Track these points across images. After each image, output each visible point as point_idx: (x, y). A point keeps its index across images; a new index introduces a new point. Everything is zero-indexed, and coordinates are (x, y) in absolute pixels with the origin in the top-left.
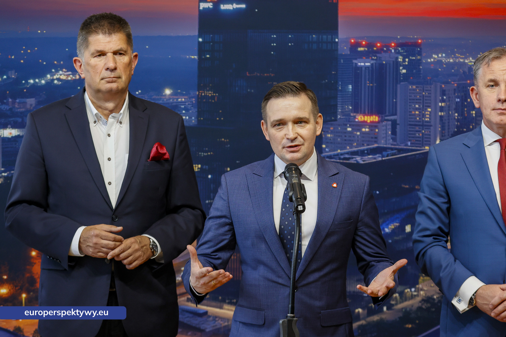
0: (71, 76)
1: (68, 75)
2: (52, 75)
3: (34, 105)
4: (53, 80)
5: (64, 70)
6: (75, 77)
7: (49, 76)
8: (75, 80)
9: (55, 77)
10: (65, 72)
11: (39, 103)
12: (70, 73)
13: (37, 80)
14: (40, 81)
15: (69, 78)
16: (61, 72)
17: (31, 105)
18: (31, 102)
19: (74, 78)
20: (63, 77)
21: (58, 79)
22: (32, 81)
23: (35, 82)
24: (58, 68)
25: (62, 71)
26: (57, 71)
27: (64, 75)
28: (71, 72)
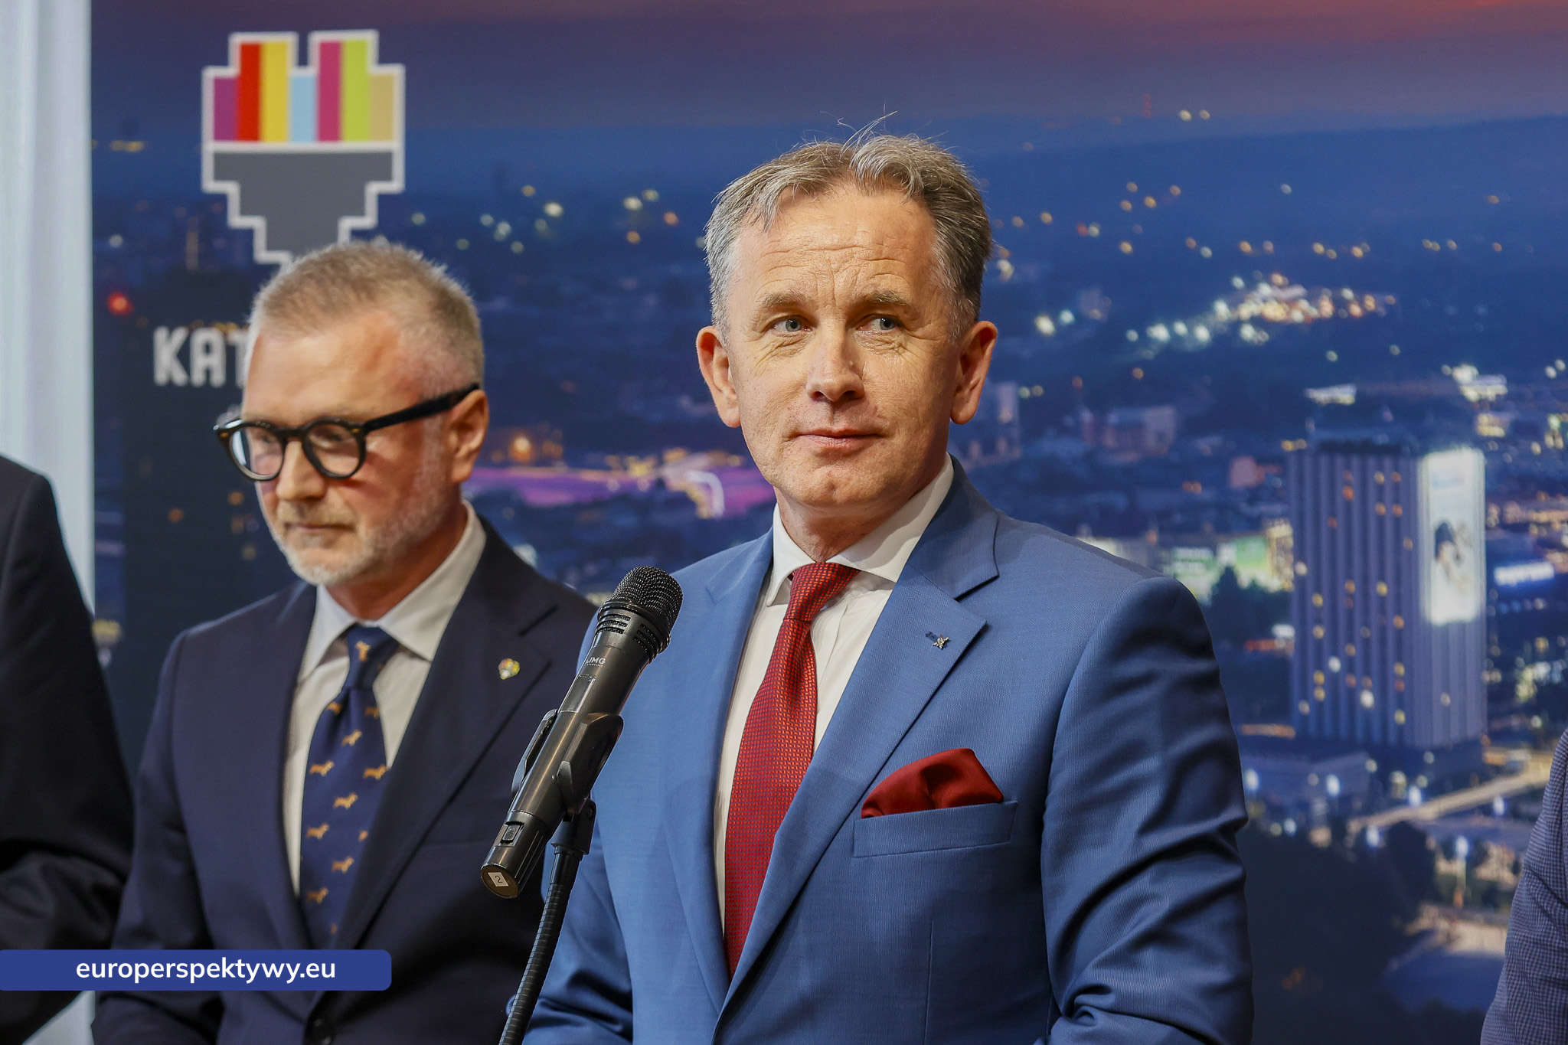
0: (1304, 304)
1: (1291, 303)
2: (1234, 305)
3: (1170, 436)
4: (1236, 325)
5: (1278, 279)
6: (1318, 307)
7: (1222, 308)
8: (1316, 325)
9: (1247, 310)
10: (1281, 287)
11: (1191, 427)
12: (1298, 291)
13: (1181, 328)
14: (1190, 329)
15: (1297, 316)
16: (1265, 289)
17: (1160, 436)
18: (1160, 420)
19: (1314, 312)
20: (1275, 312)
21: (1258, 321)
22: (1160, 333)
23: (1175, 337)
24: (1256, 270)
25: (1271, 284)
26: (1251, 285)
27: (1279, 301)
28: (1305, 286)
